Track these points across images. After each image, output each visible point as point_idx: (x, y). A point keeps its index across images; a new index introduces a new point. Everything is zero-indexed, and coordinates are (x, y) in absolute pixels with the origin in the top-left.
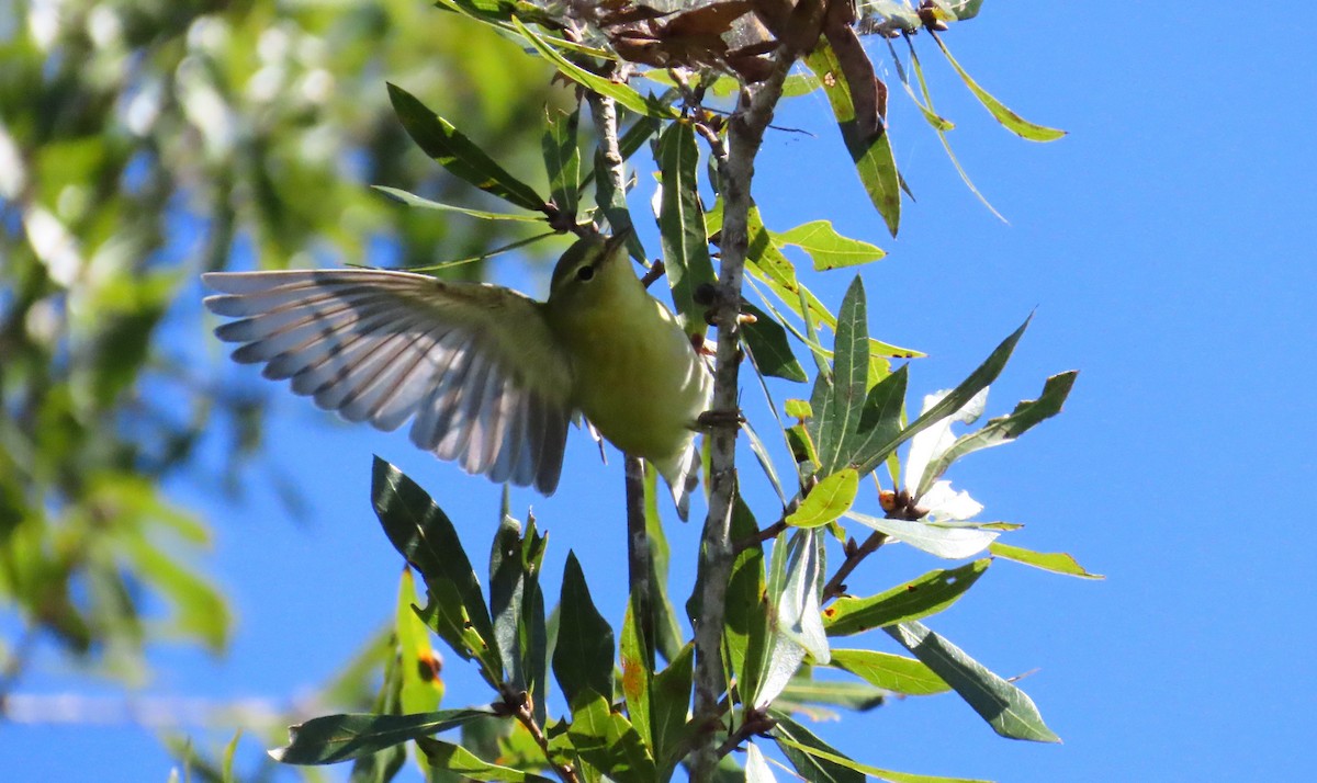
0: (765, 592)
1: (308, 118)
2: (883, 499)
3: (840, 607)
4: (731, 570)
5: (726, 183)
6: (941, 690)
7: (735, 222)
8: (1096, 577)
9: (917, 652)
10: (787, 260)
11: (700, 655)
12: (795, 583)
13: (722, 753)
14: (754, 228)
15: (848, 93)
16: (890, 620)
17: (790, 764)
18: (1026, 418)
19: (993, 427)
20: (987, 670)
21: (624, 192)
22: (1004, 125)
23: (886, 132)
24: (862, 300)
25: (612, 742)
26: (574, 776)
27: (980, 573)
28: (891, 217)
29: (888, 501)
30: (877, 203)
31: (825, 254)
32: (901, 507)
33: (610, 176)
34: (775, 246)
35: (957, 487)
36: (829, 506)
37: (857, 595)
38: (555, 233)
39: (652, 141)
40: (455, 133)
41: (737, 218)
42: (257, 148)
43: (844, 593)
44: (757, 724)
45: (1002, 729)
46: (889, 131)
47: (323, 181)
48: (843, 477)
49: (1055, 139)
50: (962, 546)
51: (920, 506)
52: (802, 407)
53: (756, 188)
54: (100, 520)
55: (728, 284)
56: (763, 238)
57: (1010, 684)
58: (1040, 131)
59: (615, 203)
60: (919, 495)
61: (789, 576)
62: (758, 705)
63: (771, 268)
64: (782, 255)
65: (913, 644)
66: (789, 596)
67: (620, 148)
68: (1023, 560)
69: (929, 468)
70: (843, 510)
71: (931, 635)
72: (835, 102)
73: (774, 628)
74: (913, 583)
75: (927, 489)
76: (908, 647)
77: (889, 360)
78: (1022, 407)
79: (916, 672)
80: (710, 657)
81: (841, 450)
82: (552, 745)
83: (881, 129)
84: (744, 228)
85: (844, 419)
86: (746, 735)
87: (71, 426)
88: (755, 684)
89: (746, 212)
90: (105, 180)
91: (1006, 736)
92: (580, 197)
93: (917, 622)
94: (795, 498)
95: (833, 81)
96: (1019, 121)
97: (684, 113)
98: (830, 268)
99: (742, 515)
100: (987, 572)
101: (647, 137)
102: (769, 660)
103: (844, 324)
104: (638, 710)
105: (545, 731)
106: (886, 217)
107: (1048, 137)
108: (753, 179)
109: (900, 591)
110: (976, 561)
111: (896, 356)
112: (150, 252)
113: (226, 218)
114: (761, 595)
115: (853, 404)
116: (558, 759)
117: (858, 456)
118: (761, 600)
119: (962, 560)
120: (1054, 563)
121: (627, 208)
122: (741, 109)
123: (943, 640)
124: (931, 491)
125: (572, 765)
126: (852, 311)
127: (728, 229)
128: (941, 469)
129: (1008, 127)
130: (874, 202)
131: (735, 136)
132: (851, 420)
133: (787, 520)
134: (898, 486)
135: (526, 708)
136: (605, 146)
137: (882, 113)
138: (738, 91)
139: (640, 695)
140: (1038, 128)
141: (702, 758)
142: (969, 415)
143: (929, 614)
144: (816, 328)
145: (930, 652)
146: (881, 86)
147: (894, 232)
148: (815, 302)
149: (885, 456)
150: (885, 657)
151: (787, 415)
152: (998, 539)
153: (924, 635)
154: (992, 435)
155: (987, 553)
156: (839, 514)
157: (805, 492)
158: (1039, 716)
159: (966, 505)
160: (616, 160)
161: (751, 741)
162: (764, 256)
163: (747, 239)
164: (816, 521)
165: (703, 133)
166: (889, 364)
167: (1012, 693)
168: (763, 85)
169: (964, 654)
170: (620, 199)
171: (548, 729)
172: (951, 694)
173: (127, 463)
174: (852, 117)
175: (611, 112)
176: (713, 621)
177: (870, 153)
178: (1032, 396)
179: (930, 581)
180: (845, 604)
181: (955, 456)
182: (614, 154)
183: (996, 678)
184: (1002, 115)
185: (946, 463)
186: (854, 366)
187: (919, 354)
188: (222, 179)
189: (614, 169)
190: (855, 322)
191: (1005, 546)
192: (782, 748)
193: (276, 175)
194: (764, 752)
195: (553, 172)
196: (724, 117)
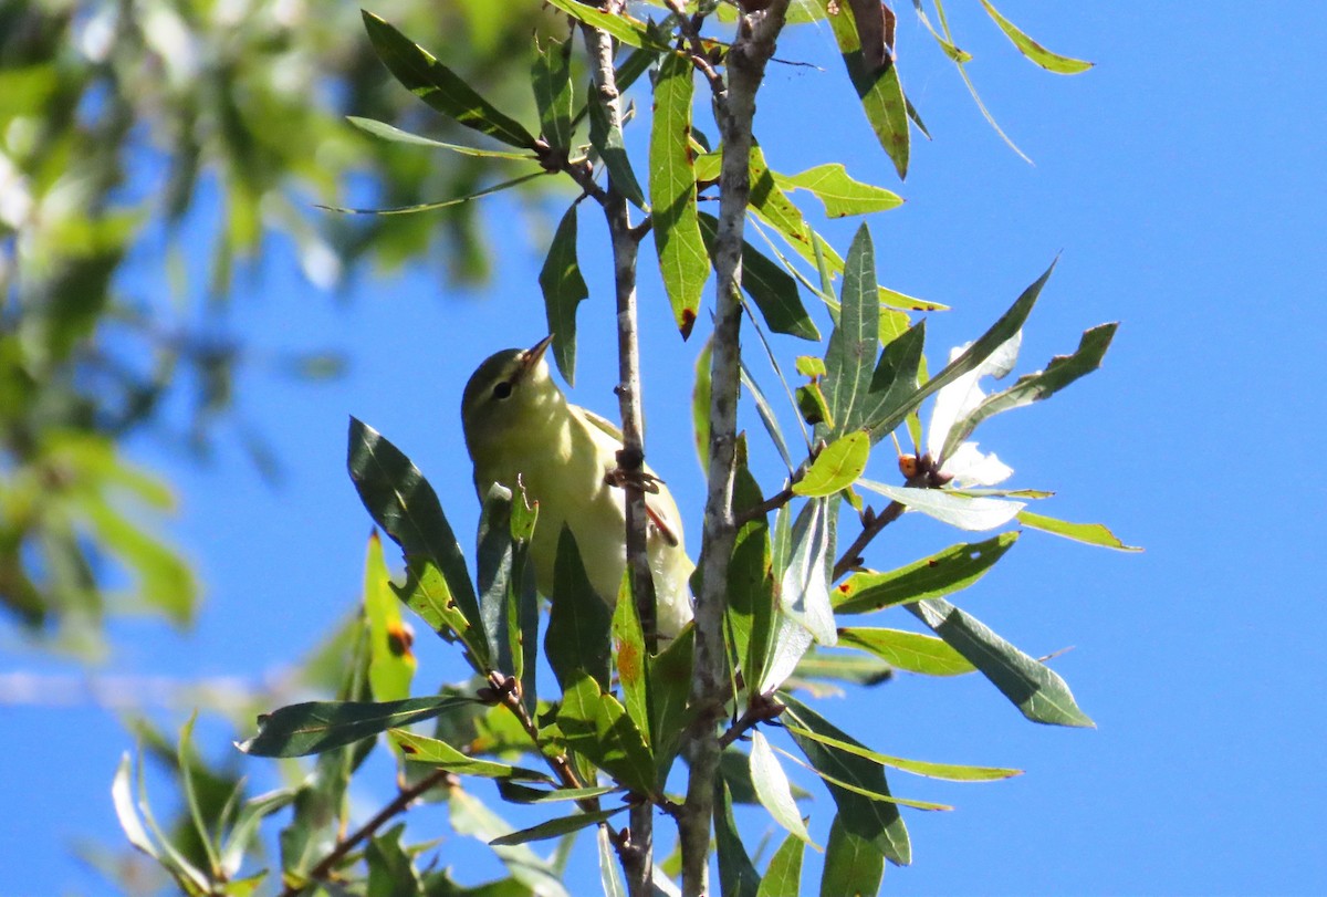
0: (770, 568)
1: (278, 43)
2: (903, 464)
3: (855, 582)
4: (733, 543)
5: (726, 122)
6: (967, 671)
7: (735, 164)
8: (1132, 549)
9: (940, 631)
10: (793, 206)
11: (701, 635)
12: (801, 558)
13: (725, 741)
14: (758, 171)
15: (853, 23)
16: (909, 596)
17: (803, 754)
18: (1059, 376)
19: (1025, 385)
20: (1016, 649)
21: (620, 129)
22: (1026, 56)
23: (894, 65)
24: (869, 249)
25: (603, 731)
26: (567, 768)
27: (1006, 548)
28: (899, 157)
29: (908, 467)
30: (884, 142)
31: (839, 200)
32: (923, 473)
33: (606, 111)
34: (780, 190)
35: (985, 449)
36: (838, 473)
37: (876, 569)
38: (547, 173)
39: (651, 72)
40: (437, 63)
41: (738, 160)
42: (224, 76)
43: (862, 566)
44: (763, 711)
45: (1032, 713)
46: (897, 64)
47: (296, 113)
48: (853, 440)
49: (1080, 72)
50: (984, 518)
51: (943, 471)
52: (815, 364)
53: (758, 126)
54: (54, 482)
55: (729, 231)
56: (767, 182)
57: (1042, 665)
58: (1065, 63)
59: (611, 142)
60: (942, 459)
61: (794, 551)
62: (764, 690)
63: (777, 215)
64: (788, 200)
65: (935, 623)
66: (794, 572)
67: (616, 80)
68: (1056, 531)
69: (954, 430)
70: (854, 477)
71: (955, 611)
72: (839, 32)
73: (778, 606)
74: (933, 557)
75: (951, 454)
76: (930, 626)
77: (909, 313)
78: (1056, 362)
79: (939, 652)
80: (712, 639)
81: (852, 413)
82: (542, 734)
83: (889, 61)
84: (745, 170)
85: (854, 379)
86: (750, 722)
87: (23, 381)
88: (761, 667)
89: (747, 154)
90: (58, 112)
91: (1036, 720)
92: (573, 134)
93: (942, 599)
94: (803, 464)
95: (837, 9)
96: (1042, 51)
97: (680, 45)
98: (843, 215)
99: (746, 484)
100: (1013, 548)
101: (644, 68)
102: (775, 641)
103: (850, 276)
104: (633, 697)
105: (536, 718)
106: (894, 158)
107: (1074, 69)
108: (754, 117)
109: (920, 566)
110: (1002, 535)
111: (916, 309)
112: (108, 189)
113: (189, 154)
114: (766, 570)
115: (864, 362)
116: (548, 749)
117: (872, 420)
118: (766, 576)
119: (984, 533)
120: (1088, 535)
121: (624, 147)
122: (741, 40)
123: (968, 617)
124: (956, 455)
125: (565, 755)
126: (859, 262)
127: (728, 173)
128: (967, 430)
129: (1031, 57)
130: (882, 143)
131: (735, 70)
132: (862, 380)
133: (795, 488)
134: (919, 450)
135: (514, 694)
136: (601, 78)
137: (890, 43)
138: (738, 20)
139: (636, 679)
140: (1062, 60)
141: (703, 748)
142: (999, 369)
143: (952, 590)
144: (831, 278)
145: (953, 629)
146: (889, 15)
147: (903, 174)
148: (829, 250)
149: (901, 417)
150: (907, 636)
151: (799, 372)
152: (1025, 508)
153: (947, 611)
154: (1021, 396)
155: (1013, 524)
156: (850, 481)
157: (813, 458)
158: (1072, 699)
159: (995, 470)
160: (611, 93)
161: (756, 729)
162: (769, 201)
163: (749, 182)
164: (826, 490)
165: (702, 68)
166: (909, 319)
167: (1043, 673)
168: (765, 13)
169: (991, 632)
170: (617, 137)
171: (539, 717)
172: (976, 674)
173: (85, 420)
174: (858, 48)
175: (606, 41)
176: (714, 599)
177: (876, 87)
178: (1068, 351)
179: (952, 555)
180: (861, 580)
181: (982, 417)
182: (610, 86)
183: (1025, 658)
184: (1025, 46)
185: (972, 424)
186: (864, 321)
187: (941, 307)
188: (186, 110)
189: (609, 104)
190: (862, 273)
191: (1036, 515)
192: (793, 736)
193: (244, 105)
194: (770, 740)
195: (543, 104)
196: (724, 49)
